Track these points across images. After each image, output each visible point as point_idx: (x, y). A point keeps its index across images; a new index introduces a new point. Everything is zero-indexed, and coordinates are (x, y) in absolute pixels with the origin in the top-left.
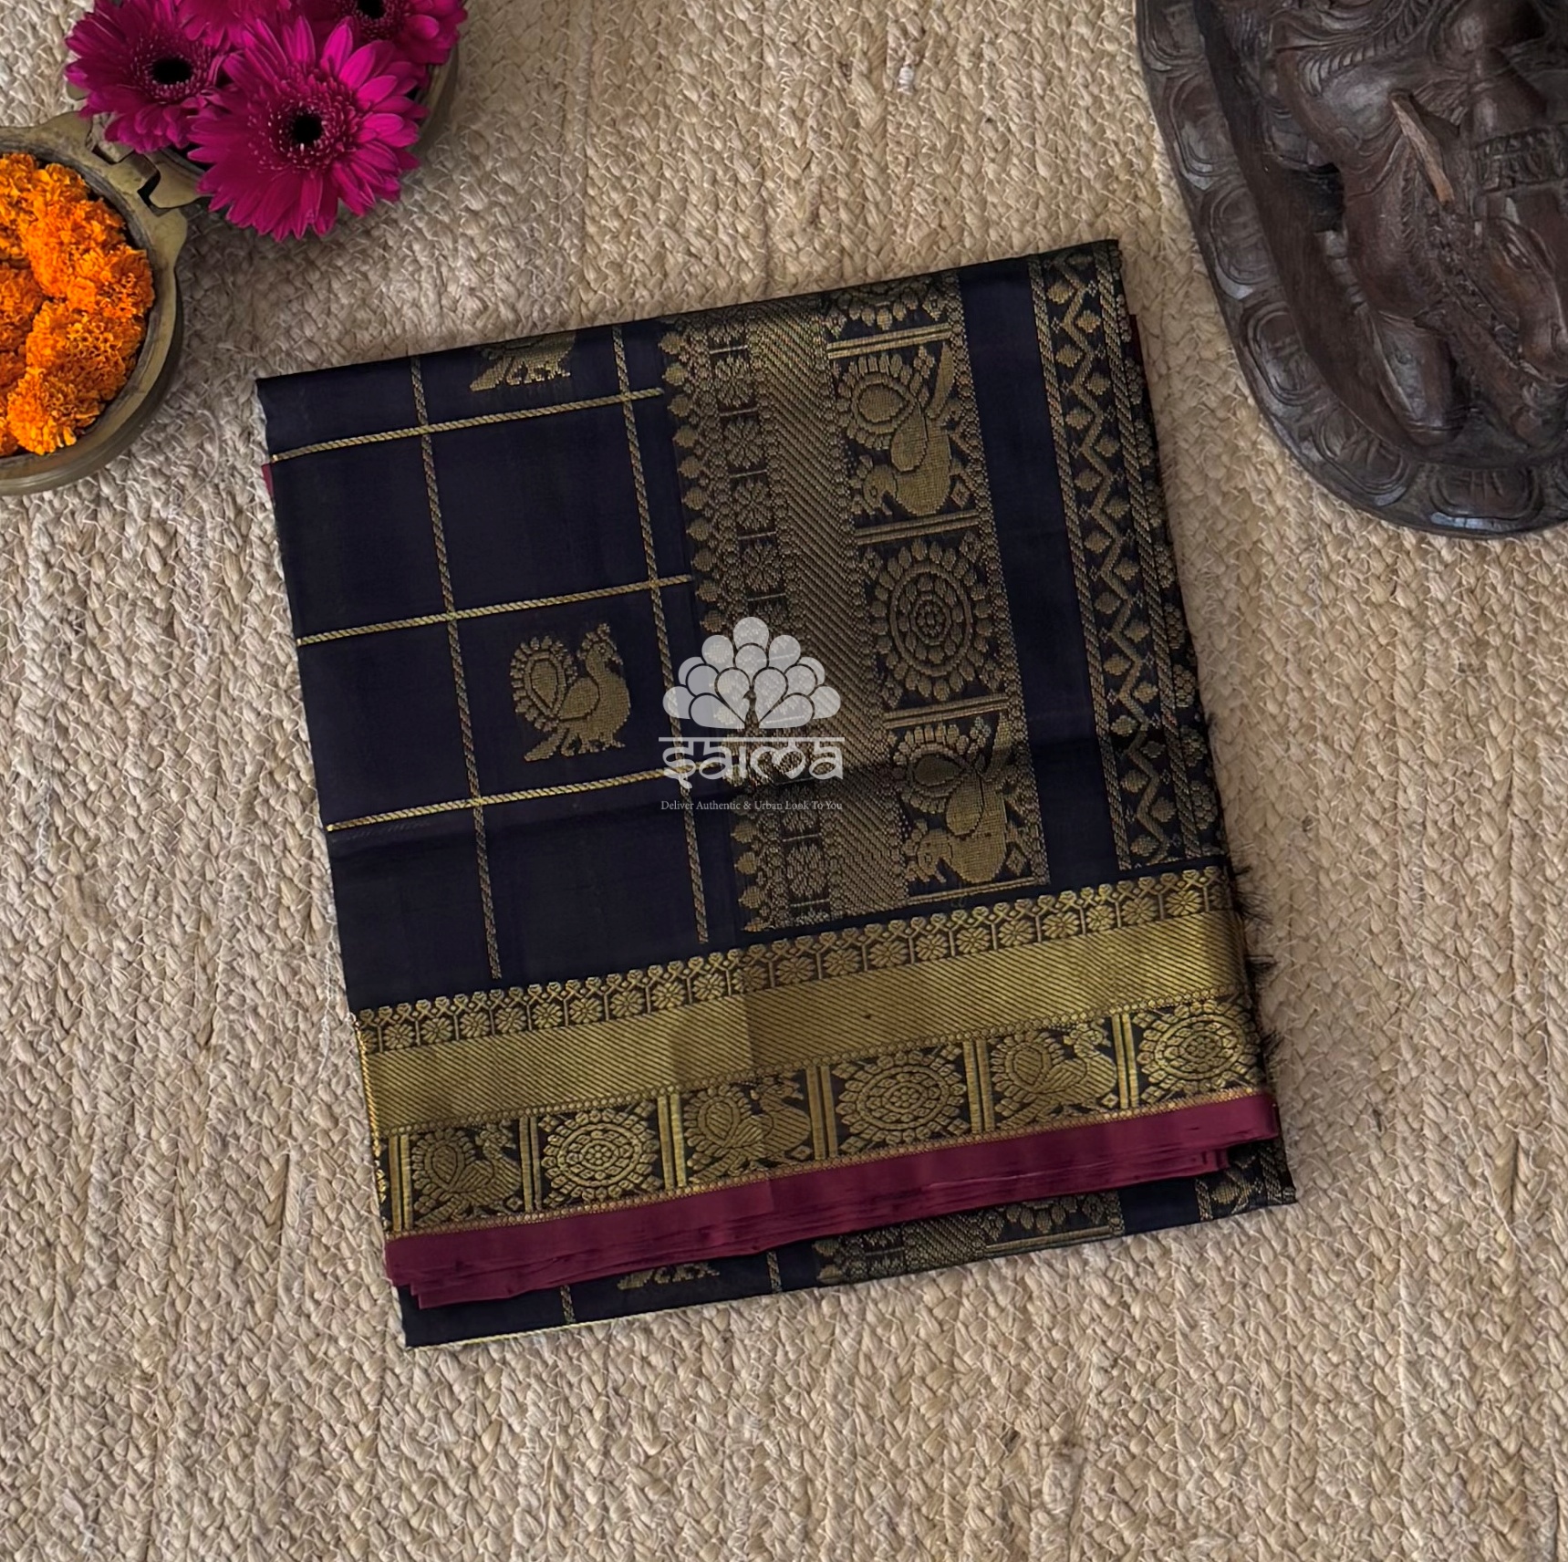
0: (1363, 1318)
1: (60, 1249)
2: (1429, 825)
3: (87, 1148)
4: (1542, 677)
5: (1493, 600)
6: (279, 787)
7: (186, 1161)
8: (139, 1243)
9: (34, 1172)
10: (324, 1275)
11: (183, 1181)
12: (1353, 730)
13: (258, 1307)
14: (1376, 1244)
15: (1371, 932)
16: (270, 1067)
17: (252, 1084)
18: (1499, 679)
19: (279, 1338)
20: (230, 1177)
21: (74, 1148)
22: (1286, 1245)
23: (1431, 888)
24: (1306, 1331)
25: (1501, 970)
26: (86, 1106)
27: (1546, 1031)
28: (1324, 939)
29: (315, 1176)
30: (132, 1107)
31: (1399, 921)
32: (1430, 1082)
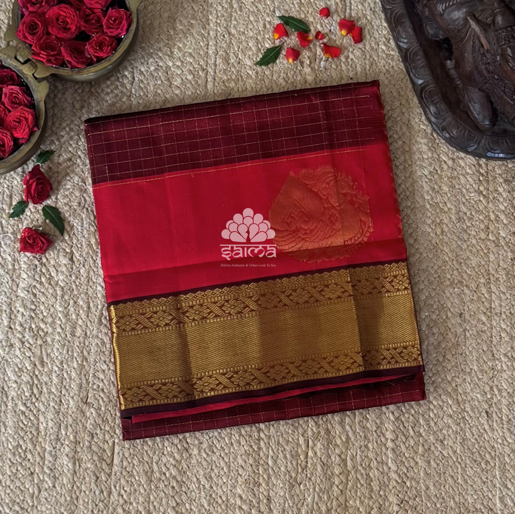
0: (484, 483)
1: (36, 475)
2: (502, 313)
3: (45, 440)
7: (79, 443)
8: (63, 471)
9: (26, 448)
10: (128, 481)
11: (79, 450)
12: (476, 282)
13: (105, 493)
14: (488, 457)
15: (483, 350)
16: (108, 409)
17: (102, 415)
19: (113, 504)
20: (94, 448)
21: (40, 440)
22: (457, 458)
23: (503, 335)
24: (465, 487)
26: (44, 425)
28: (468, 354)
29: (124, 447)
30: (60, 424)
31: (493, 346)
32: (504, 401)
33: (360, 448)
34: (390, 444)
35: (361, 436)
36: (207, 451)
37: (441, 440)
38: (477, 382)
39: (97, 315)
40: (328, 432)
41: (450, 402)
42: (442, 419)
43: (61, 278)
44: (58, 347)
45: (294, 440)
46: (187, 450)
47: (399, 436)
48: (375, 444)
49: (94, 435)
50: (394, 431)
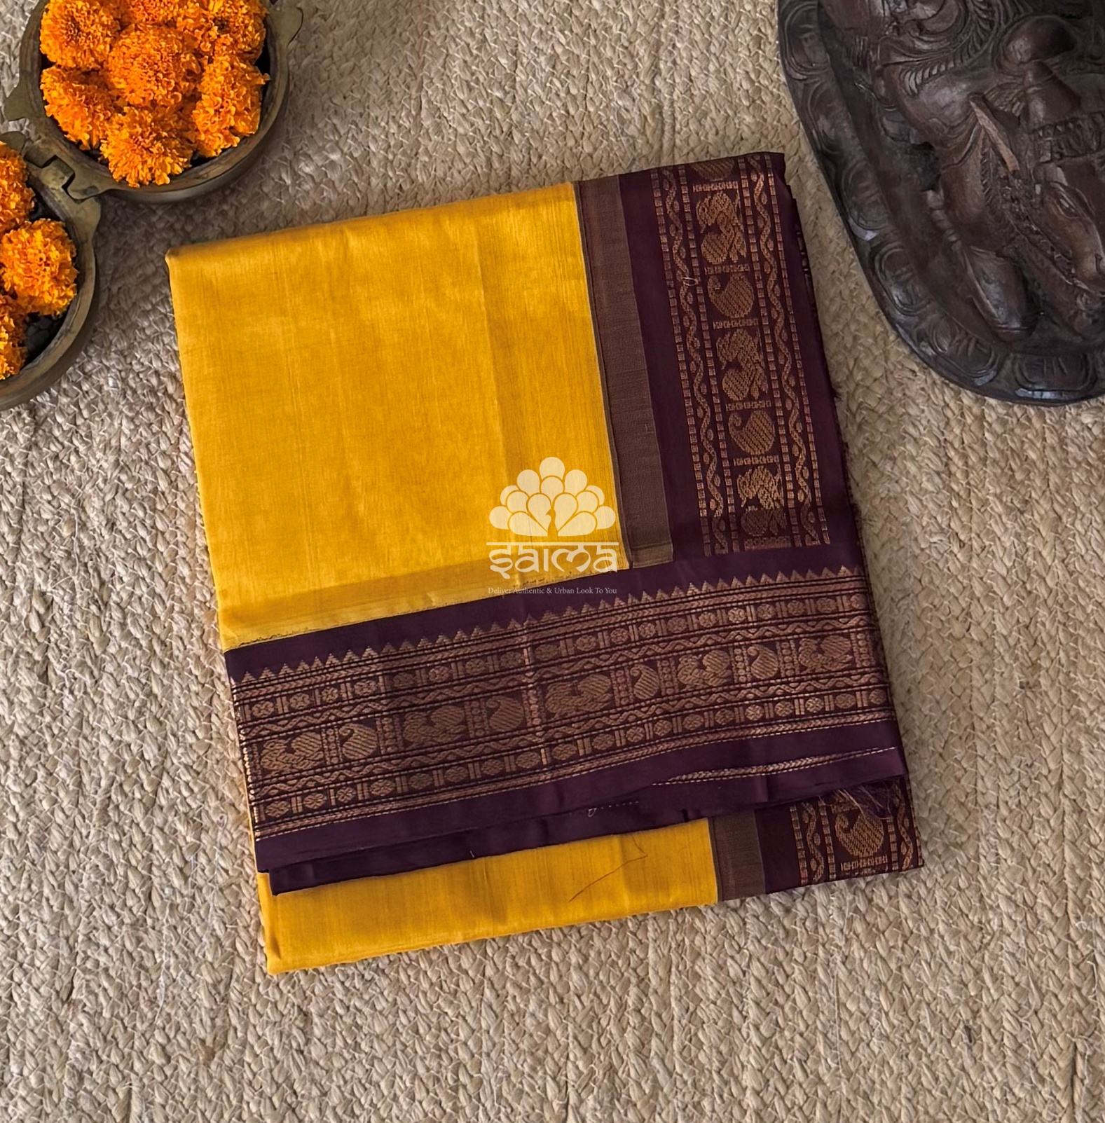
2: (1001, 804)
4: (1082, 690)
5: (1044, 634)
6: (126, 796)
7: (51, 1093)
11: (49, 1108)
15: (959, 888)
16: (117, 1016)
17: (103, 1029)
18: (1050, 693)
20: (85, 1104)
23: (1004, 854)
25: (1059, 915)
27: (1095, 961)
28: (923, 896)
29: (152, 1103)
30: (8, 1050)
31: (980, 878)
32: (1007, 1003)
33: (684, 1110)
34: (750, 1101)
35: (685, 1083)
36: (339, 1111)
37: (865, 1092)
38: (946, 958)
39: (98, 800)
40: (611, 1071)
41: (885, 1006)
42: (868, 1045)
43: (20, 717)
44: (9, 874)
45: (533, 1090)
46: (294, 1110)
47: (771, 1082)
48: (718, 1101)
49: (86, 1075)
50: (760, 1071)
